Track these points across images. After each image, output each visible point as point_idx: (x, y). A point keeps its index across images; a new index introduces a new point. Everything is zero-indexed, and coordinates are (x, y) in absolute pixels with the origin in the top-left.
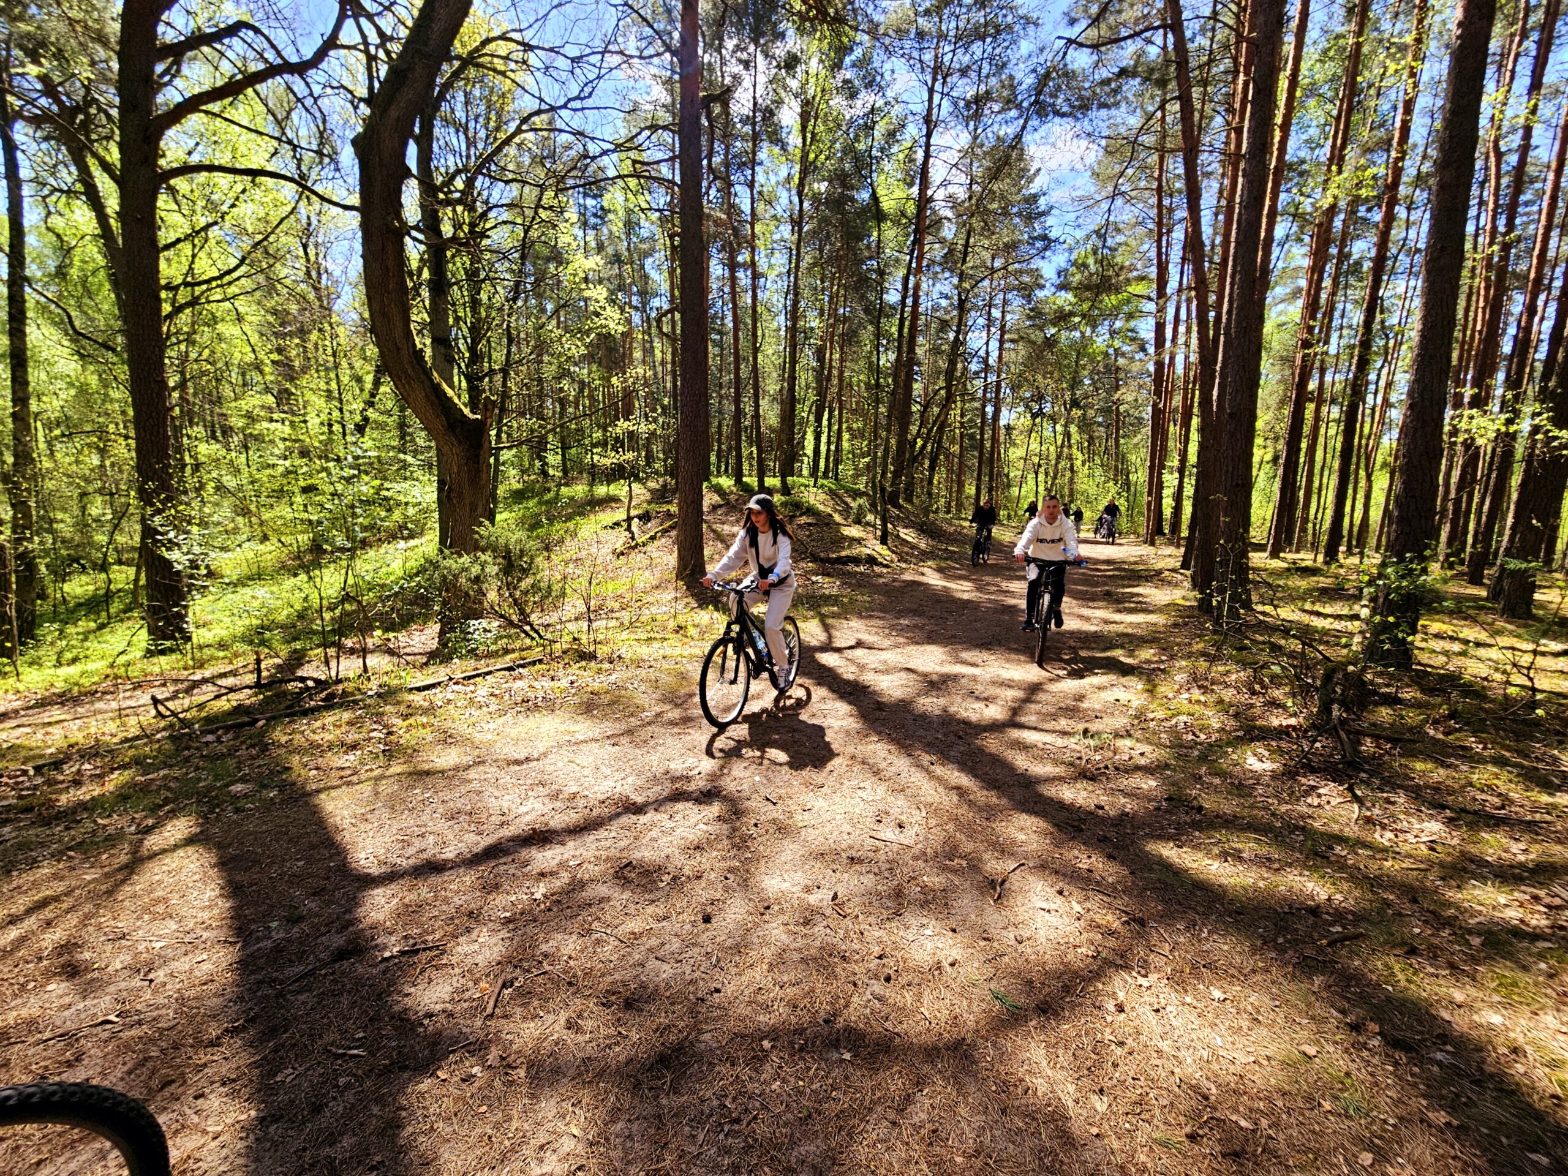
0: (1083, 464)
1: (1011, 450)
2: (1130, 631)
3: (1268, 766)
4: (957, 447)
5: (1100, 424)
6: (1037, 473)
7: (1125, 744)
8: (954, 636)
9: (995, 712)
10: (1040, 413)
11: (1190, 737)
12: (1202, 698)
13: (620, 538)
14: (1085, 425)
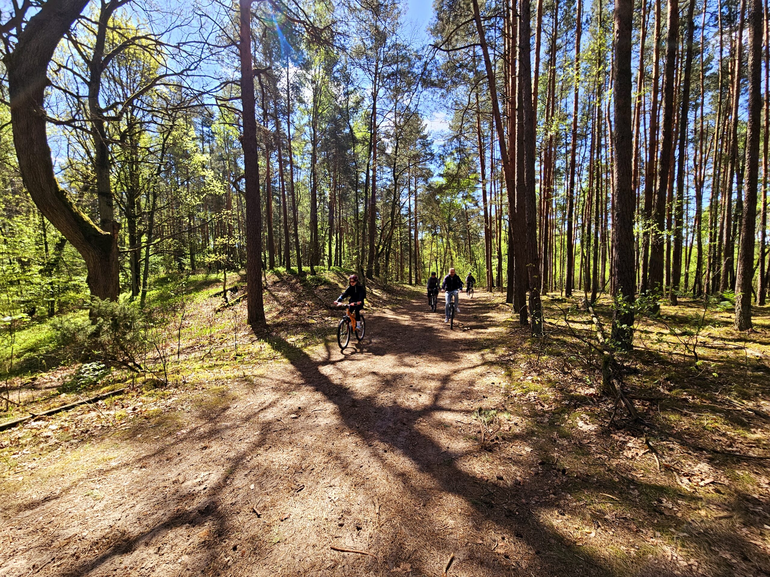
0: (456, 256)
1: (424, 251)
2: (490, 337)
3: (592, 427)
4: (399, 250)
5: (462, 239)
6: (436, 261)
7: (503, 417)
8: (401, 348)
9: (424, 400)
10: (435, 234)
11: (540, 408)
12: (539, 379)
13: (218, 302)
14: (455, 239)
